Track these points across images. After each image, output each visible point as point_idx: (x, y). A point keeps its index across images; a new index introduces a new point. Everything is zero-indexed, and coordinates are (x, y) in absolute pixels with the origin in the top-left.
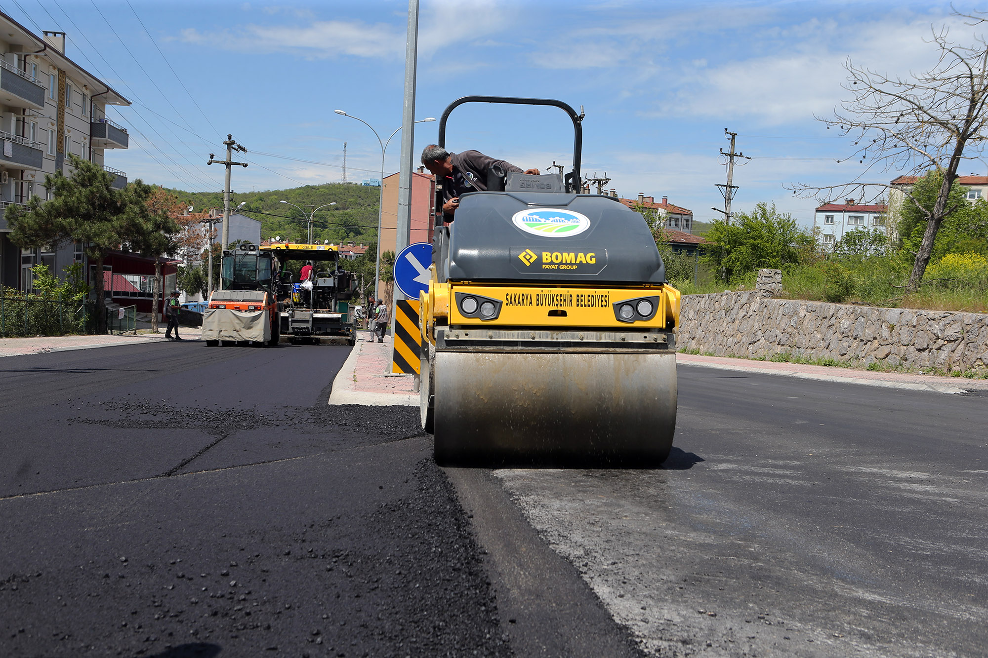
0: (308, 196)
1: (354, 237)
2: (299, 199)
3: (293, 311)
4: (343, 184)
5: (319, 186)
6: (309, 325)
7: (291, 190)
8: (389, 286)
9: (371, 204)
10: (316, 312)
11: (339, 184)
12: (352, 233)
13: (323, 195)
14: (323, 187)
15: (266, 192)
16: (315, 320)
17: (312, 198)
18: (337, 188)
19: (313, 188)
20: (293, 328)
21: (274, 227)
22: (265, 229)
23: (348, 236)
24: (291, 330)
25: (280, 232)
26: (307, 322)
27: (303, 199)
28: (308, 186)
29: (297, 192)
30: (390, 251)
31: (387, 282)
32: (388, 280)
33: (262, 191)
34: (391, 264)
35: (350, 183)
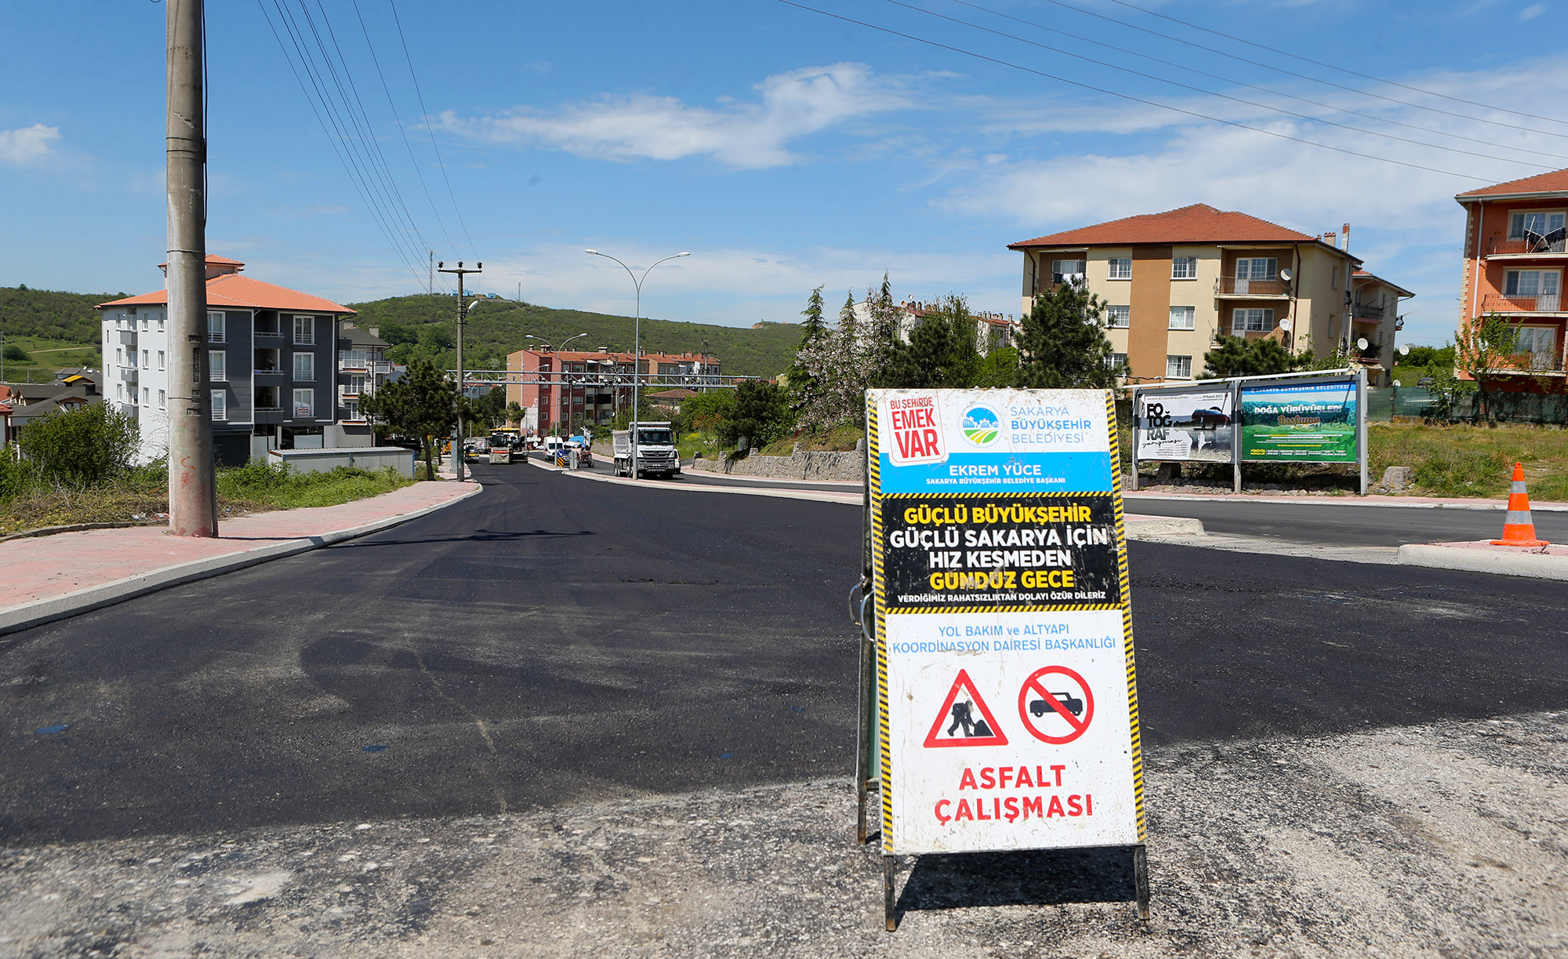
0: (393, 308)
4: (432, 295)
13: (410, 307)
17: (398, 311)
18: (425, 300)
28: (394, 298)
30: (515, 402)
34: (516, 410)
35: (438, 294)
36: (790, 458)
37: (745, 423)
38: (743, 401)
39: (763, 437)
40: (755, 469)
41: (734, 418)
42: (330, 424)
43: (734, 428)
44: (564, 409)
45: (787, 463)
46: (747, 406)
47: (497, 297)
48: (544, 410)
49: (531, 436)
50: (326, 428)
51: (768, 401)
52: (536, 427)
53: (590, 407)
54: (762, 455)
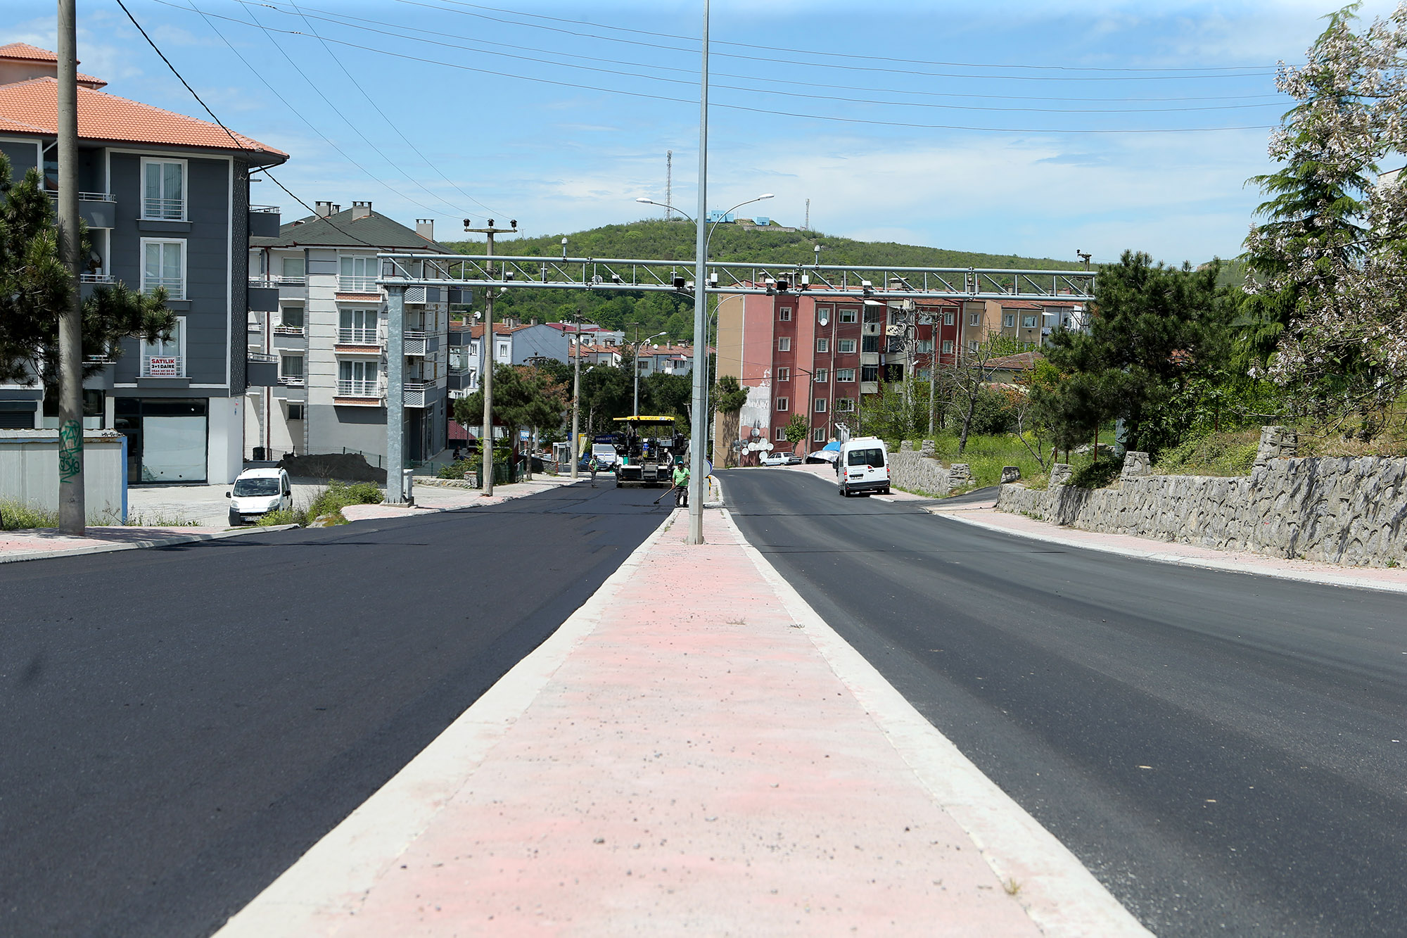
0: (610, 242)
1: (687, 310)
2: (597, 249)
3: (644, 464)
4: (666, 221)
5: (628, 226)
6: (656, 474)
7: (583, 233)
8: (728, 418)
9: (713, 253)
10: (660, 465)
11: (661, 221)
12: (683, 304)
13: (635, 241)
14: (635, 227)
15: (542, 239)
16: (660, 470)
17: (617, 247)
18: (658, 229)
19: (618, 229)
20: (645, 477)
21: (558, 297)
22: (544, 301)
23: (677, 309)
24: (643, 478)
25: (567, 305)
26: (655, 472)
27: (602, 248)
28: (610, 227)
29: (593, 236)
30: (729, 376)
31: (725, 414)
32: (726, 411)
33: (536, 236)
34: (730, 391)
35: (679, 219)
36: (1244, 482)
37: (1112, 378)
38: (1109, 317)
39: (1168, 421)
40: (1134, 516)
41: (1082, 364)
42: (221, 393)
43: (1082, 393)
44: (818, 390)
45: (1234, 498)
46: (1122, 330)
47: (772, 223)
48: (782, 390)
49: (757, 439)
50: (213, 402)
51: (1184, 317)
52: (765, 422)
53: (869, 388)
54: (1158, 473)
